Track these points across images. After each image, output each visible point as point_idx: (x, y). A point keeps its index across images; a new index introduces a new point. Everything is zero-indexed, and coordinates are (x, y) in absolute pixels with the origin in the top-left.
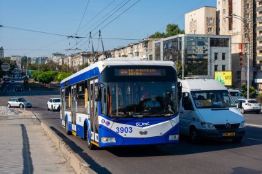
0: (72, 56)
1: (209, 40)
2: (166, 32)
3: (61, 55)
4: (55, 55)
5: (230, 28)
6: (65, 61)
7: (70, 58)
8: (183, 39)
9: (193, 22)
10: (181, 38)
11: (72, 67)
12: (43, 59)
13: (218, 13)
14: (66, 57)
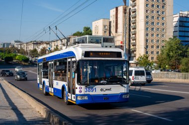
0: (27, 43)
1: (102, 39)
2: (83, 32)
3: (20, 42)
4: (16, 42)
5: (116, 32)
6: (22, 46)
7: (25, 44)
8: (87, 38)
9: (97, 27)
10: (86, 37)
11: (27, 50)
12: (8, 44)
13: (110, 23)
14: (23, 44)
